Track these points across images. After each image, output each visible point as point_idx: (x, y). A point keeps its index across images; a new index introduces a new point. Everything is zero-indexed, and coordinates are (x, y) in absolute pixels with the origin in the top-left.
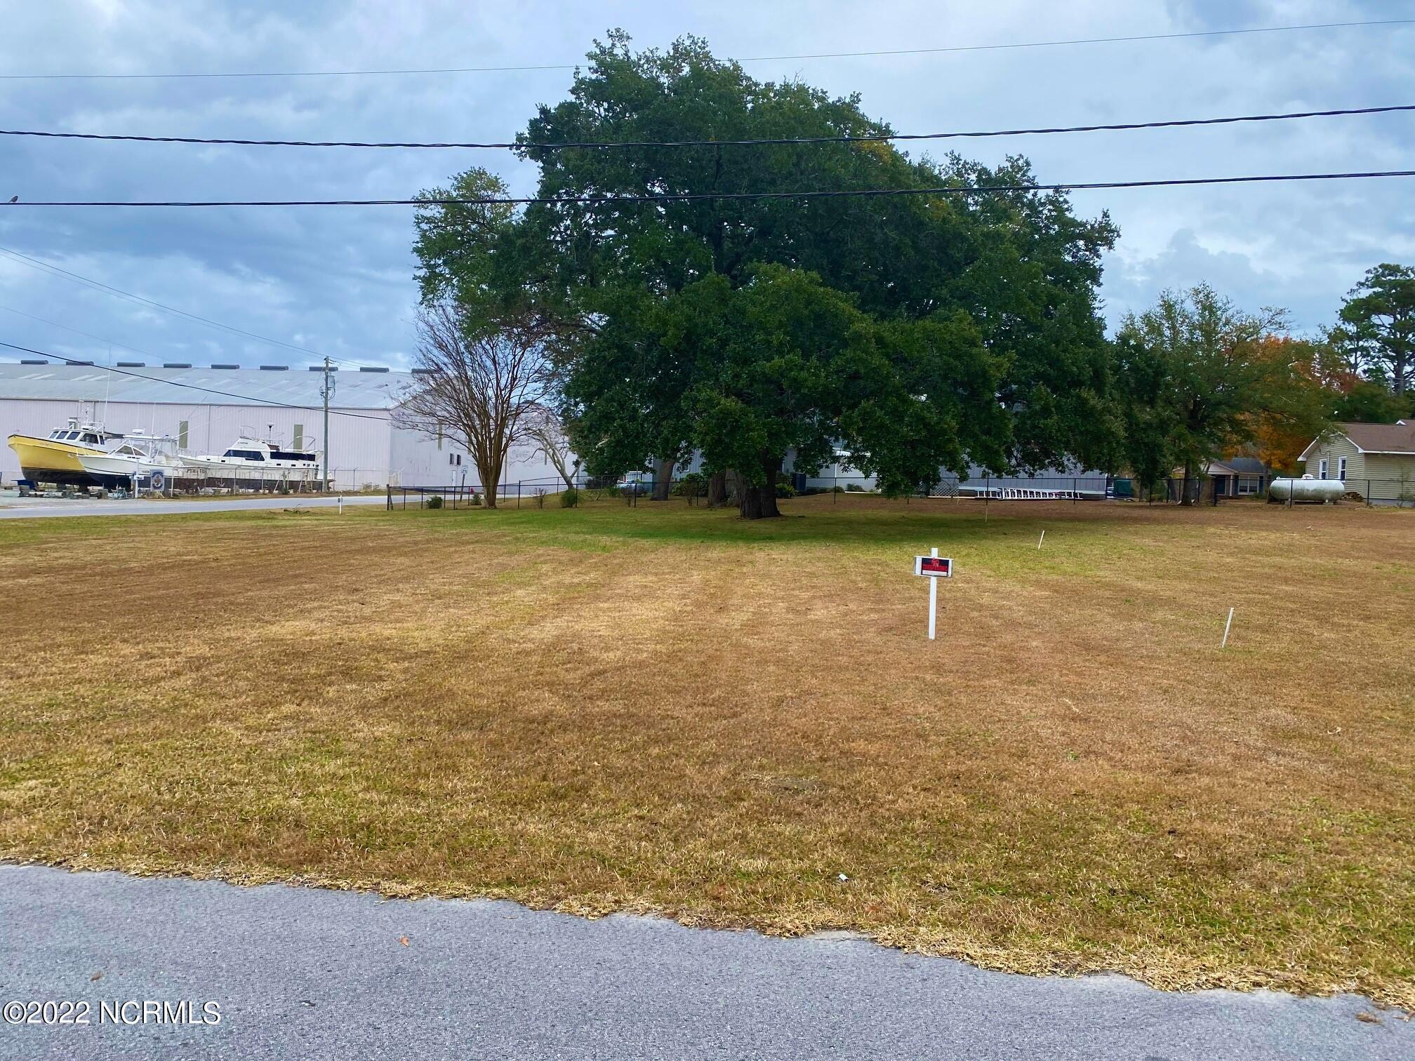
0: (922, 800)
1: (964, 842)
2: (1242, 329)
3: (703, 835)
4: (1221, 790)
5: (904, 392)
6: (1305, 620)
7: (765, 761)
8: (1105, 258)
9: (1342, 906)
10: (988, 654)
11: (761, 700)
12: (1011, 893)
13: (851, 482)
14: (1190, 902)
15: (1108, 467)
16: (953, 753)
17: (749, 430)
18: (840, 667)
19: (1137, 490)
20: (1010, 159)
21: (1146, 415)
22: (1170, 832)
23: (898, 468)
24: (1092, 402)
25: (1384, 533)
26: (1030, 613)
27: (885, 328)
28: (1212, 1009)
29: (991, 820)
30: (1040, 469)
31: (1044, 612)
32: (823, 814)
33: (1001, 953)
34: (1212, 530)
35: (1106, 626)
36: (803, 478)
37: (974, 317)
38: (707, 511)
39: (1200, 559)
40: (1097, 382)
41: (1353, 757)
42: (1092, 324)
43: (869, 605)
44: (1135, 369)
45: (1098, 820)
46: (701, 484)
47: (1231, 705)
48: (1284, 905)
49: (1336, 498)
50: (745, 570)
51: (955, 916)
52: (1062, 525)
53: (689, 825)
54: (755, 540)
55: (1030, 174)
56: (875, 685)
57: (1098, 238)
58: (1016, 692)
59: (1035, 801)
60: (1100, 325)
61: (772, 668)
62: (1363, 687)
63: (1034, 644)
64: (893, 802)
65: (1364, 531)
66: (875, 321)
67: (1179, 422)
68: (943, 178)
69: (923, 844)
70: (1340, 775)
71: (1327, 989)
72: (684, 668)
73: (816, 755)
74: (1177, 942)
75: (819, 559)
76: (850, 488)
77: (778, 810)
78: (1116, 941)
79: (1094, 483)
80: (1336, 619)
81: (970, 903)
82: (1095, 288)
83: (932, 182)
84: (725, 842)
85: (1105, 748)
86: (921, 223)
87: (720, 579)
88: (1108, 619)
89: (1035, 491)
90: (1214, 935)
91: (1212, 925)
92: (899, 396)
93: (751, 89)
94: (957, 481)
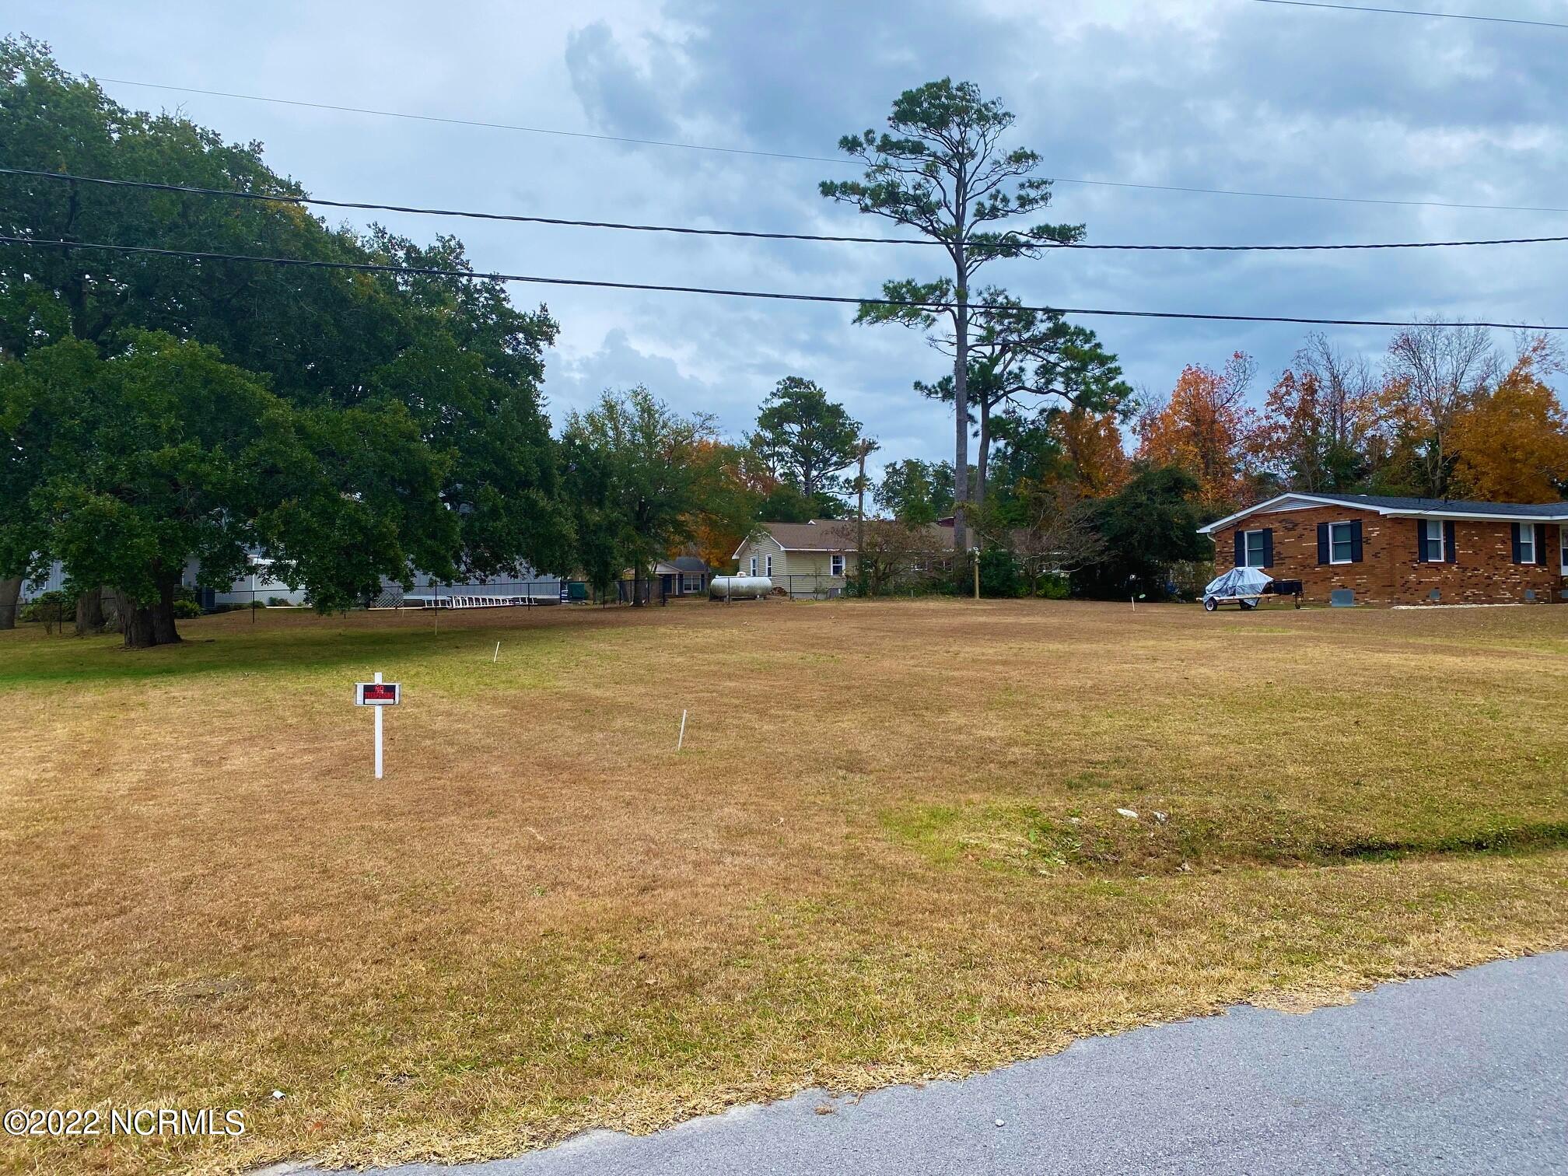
0: (374, 976)
1: (426, 1016)
2: (678, 433)
3: (76, 1084)
4: (684, 901)
5: (333, 490)
6: (747, 715)
7: (167, 965)
8: (545, 353)
9: (796, 1001)
10: (444, 788)
11: (160, 885)
12: (481, 1065)
13: (274, 595)
14: (664, 1030)
15: (561, 570)
16: (408, 911)
17: (131, 536)
18: (266, 828)
19: (591, 592)
20: (441, 239)
21: (595, 516)
22: (640, 958)
23: (331, 579)
24: (541, 504)
25: (805, 625)
26: (488, 735)
27: (307, 415)
28: (689, 1141)
29: (455, 983)
30: (492, 574)
31: (503, 732)
32: (250, 1019)
33: (472, 1141)
34: (662, 630)
35: (568, 741)
36: (211, 594)
37: (410, 408)
38: (76, 641)
39: (654, 661)
40: (546, 483)
41: (795, 845)
42: (537, 422)
43: (302, 745)
44: (582, 470)
45: (568, 959)
46: (65, 605)
47: (690, 810)
48: (747, 1012)
49: (766, 594)
50: (133, 715)
51: (418, 1110)
52: (517, 633)
53: (55, 1075)
54: (147, 675)
55: (464, 257)
56: (312, 843)
57: (538, 333)
58: (476, 828)
59: (501, 951)
60: (544, 423)
61: (174, 841)
62: (799, 775)
63: (494, 769)
64: (339, 985)
65: (790, 624)
66: (294, 407)
67: (628, 523)
68: (367, 251)
69: (378, 1029)
70: (786, 867)
71: (789, 1090)
72: (43, 859)
73: (238, 944)
74: (653, 1078)
75: (235, 693)
76: (273, 602)
77: (188, 1027)
78: (594, 1093)
79: (548, 587)
80: (773, 711)
81: (434, 1088)
82: (538, 384)
83: (355, 255)
84: (111, 1086)
85: (572, 876)
86: (344, 300)
87: (97, 730)
88: (569, 733)
89: (487, 597)
90: (687, 1061)
91: (685, 1050)
92: (328, 495)
93: (116, 115)
94: (401, 591)
